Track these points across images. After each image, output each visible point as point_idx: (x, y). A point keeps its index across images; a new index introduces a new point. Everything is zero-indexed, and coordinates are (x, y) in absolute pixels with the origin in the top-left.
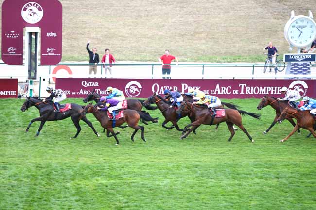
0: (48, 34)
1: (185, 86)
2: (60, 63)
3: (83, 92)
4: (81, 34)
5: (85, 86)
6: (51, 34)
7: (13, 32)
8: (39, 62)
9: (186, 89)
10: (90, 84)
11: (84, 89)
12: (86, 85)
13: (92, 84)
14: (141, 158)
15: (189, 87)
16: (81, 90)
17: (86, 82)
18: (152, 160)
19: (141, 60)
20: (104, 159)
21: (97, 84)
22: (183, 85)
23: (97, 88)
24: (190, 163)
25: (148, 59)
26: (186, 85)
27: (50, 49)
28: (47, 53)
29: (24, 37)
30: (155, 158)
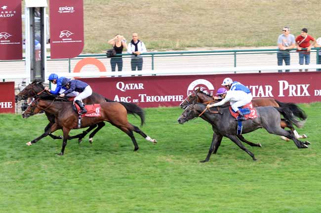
0: (60, 8)
1: (284, 83)
2: (81, 54)
3: (120, 99)
4: (135, 7)
5: (122, 90)
6: (66, 8)
7: (4, 7)
8: (47, 54)
9: (286, 88)
10: (130, 86)
11: (121, 94)
12: (123, 87)
13: (133, 86)
14: (198, 202)
15: (291, 86)
16: (117, 97)
17: (123, 84)
18: (215, 204)
19: (225, 46)
20: (138, 206)
21: (141, 86)
22: (281, 82)
23: (141, 91)
24: (275, 208)
25: (236, 42)
26: (286, 83)
27: (65, 32)
28: (61, 39)
29: (23, 16)
30: (220, 201)
